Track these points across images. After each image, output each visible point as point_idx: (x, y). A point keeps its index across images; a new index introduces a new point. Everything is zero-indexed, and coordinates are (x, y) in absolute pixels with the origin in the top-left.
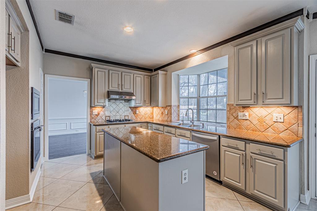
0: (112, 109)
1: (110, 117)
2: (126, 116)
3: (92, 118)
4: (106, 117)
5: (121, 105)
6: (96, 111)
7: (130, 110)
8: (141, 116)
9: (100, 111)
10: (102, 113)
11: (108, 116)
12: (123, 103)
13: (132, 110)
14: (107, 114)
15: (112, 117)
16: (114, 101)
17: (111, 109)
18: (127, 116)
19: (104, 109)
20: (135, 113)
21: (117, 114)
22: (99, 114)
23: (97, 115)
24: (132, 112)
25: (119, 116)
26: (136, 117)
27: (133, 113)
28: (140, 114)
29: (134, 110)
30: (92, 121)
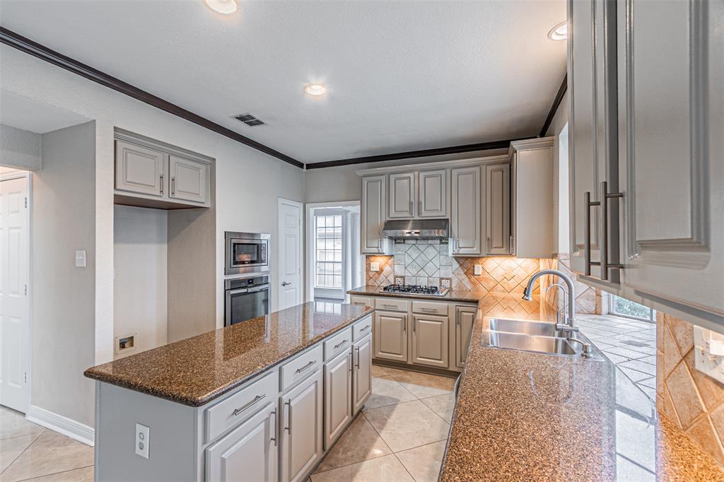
0: (408, 261)
1: (404, 279)
2: (443, 279)
3: (369, 278)
4: (396, 277)
5: (431, 252)
6: (376, 264)
7: (456, 265)
8: (492, 284)
9: (385, 265)
10: (387, 269)
11: (401, 277)
12: (437, 246)
13: (461, 265)
14: (399, 271)
15: (410, 280)
16: (414, 242)
17: (406, 259)
18: (447, 279)
19: (392, 259)
20: (470, 273)
21: (422, 273)
22: (382, 270)
23: (379, 272)
24: (460, 270)
25: (426, 279)
26: (473, 283)
27: (465, 273)
28: (486, 276)
29: (468, 264)
30: (370, 284)
